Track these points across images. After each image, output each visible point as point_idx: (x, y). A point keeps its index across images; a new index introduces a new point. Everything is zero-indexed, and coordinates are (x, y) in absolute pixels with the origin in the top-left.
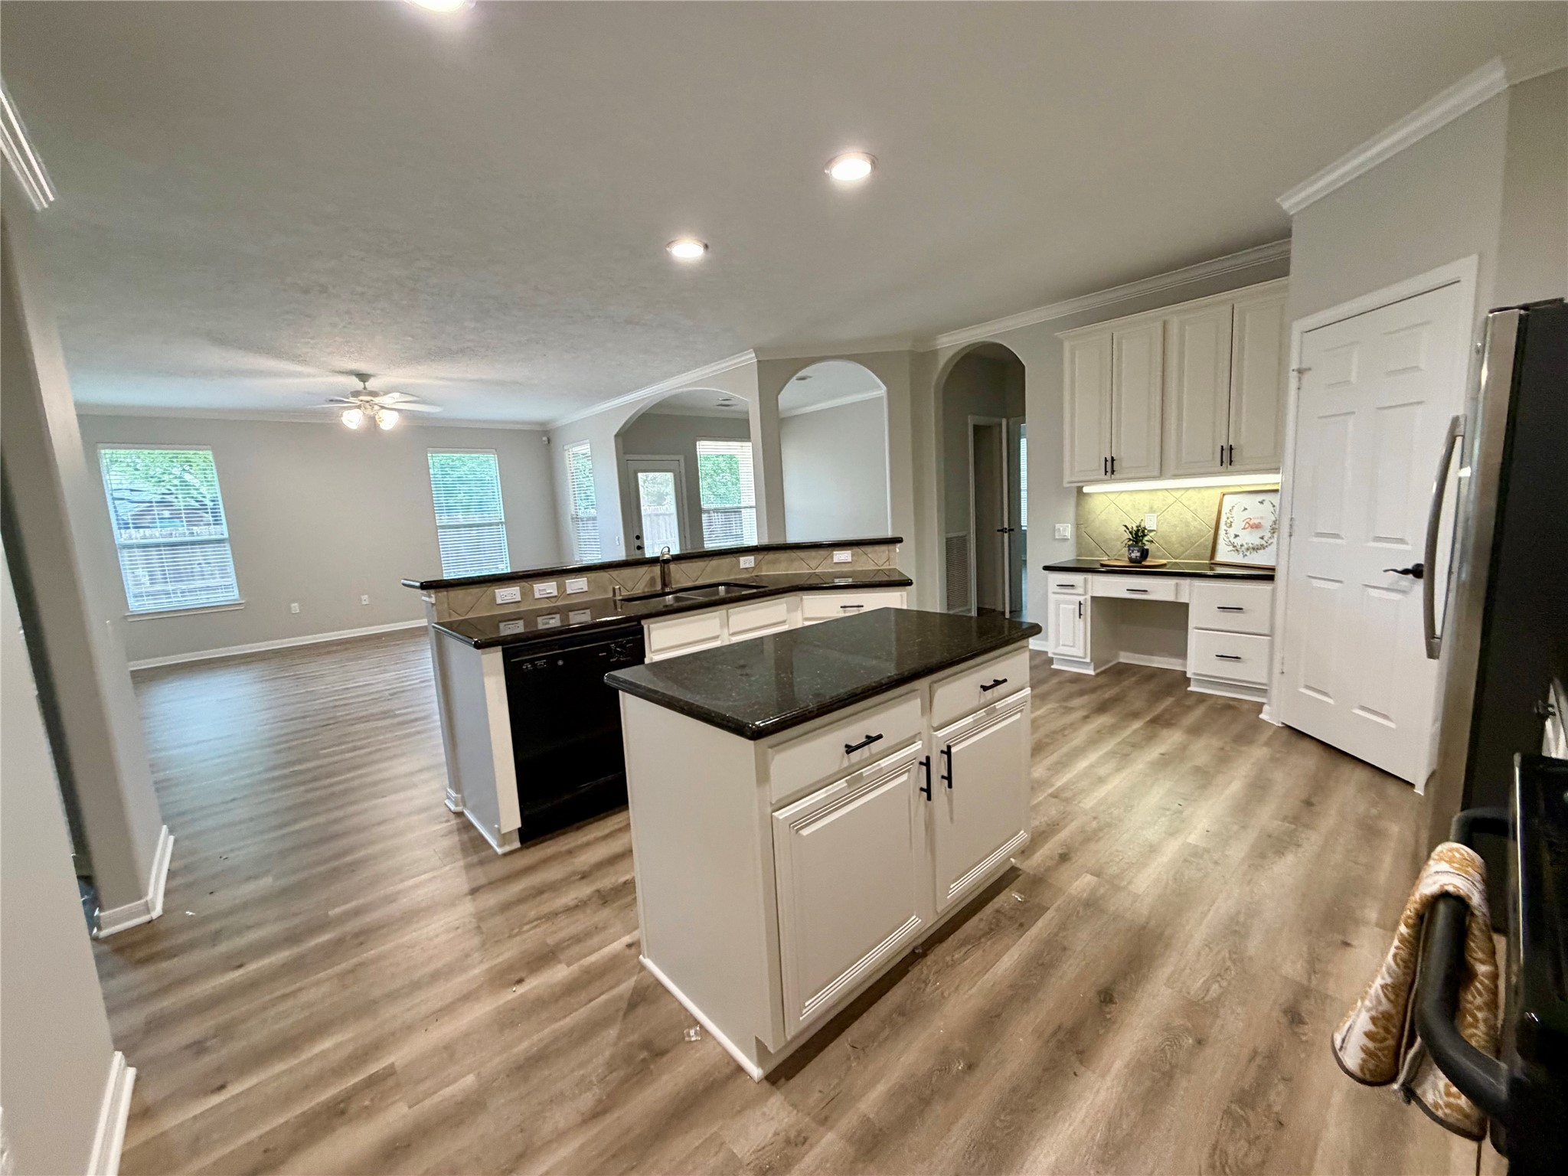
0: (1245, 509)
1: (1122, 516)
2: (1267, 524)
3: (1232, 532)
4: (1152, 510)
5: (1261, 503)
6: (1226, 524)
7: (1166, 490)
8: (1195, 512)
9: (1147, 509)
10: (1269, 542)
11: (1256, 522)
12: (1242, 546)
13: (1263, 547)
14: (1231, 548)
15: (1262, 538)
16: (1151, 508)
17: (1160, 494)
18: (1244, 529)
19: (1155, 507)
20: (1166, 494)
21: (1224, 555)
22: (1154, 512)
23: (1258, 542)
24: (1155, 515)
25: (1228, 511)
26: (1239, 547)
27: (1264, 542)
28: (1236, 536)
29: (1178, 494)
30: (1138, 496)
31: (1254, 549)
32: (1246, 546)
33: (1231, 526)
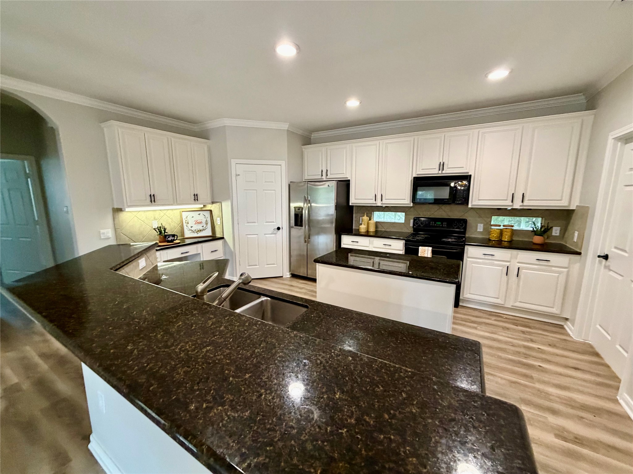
0: (193, 217)
1: (141, 223)
2: (204, 221)
3: (189, 225)
4: (155, 219)
5: (199, 214)
6: (186, 223)
7: (160, 210)
8: (171, 219)
9: (152, 218)
10: (206, 227)
11: (200, 221)
12: (195, 230)
13: (204, 230)
14: (191, 231)
15: (203, 226)
16: (155, 218)
17: (157, 212)
18: (195, 224)
19: (156, 218)
20: (160, 211)
21: (188, 234)
22: (156, 220)
23: (201, 228)
24: (157, 221)
25: (185, 218)
26: (194, 231)
27: (204, 228)
28: (192, 227)
29: (165, 212)
30: (148, 213)
31: (200, 231)
32: (197, 230)
33: (188, 223)
